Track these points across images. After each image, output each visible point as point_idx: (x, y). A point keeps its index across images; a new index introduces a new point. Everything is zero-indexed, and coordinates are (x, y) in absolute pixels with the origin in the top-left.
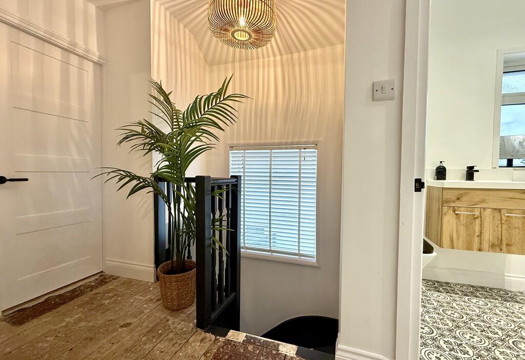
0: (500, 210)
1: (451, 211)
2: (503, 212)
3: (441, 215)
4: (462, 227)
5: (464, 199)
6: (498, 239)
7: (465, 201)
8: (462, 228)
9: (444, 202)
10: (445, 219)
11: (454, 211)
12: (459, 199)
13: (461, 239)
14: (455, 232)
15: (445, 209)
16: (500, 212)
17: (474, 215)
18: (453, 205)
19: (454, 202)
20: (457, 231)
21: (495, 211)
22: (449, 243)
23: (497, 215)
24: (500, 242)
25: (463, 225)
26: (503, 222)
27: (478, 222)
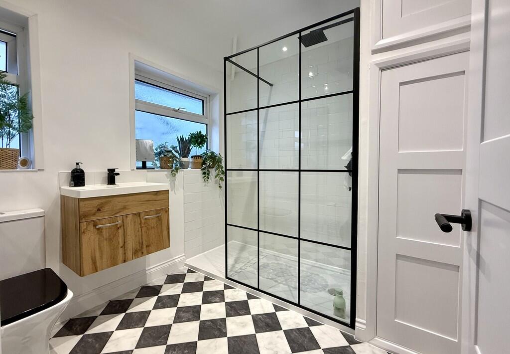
0: (139, 214)
1: (91, 227)
2: (142, 215)
3: (80, 233)
4: (105, 242)
5: (106, 208)
6: (139, 243)
7: (107, 211)
8: (105, 244)
9: (82, 217)
10: (85, 238)
11: (95, 226)
12: (100, 210)
13: (105, 257)
14: (98, 251)
15: (84, 225)
16: (140, 216)
17: (117, 225)
18: (93, 218)
19: (94, 214)
20: (100, 248)
21: (135, 216)
22: (91, 266)
23: (137, 220)
24: (141, 246)
25: (106, 240)
26: (142, 226)
27: (121, 231)
